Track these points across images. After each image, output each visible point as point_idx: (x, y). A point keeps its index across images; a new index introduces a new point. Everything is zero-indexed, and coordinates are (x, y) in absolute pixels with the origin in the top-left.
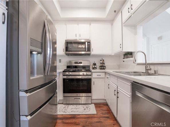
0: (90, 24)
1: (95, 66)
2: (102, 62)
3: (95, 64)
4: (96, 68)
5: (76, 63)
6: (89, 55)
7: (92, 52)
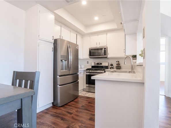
0: (107, 34)
1: (112, 67)
2: (117, 63)
3: (112, 65)
4: (113, 68)
5: (98, 64)
6: (106, 57)
7: (108, 56)
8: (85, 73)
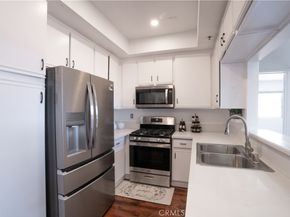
0: (173, 59)
1: (184, 127)
2: (194, 119)
3: (183, 123)
4: (185, 130)
5: (153, 120)
6: (172, 108)
7: (176, 105)
8: (128, 143)
